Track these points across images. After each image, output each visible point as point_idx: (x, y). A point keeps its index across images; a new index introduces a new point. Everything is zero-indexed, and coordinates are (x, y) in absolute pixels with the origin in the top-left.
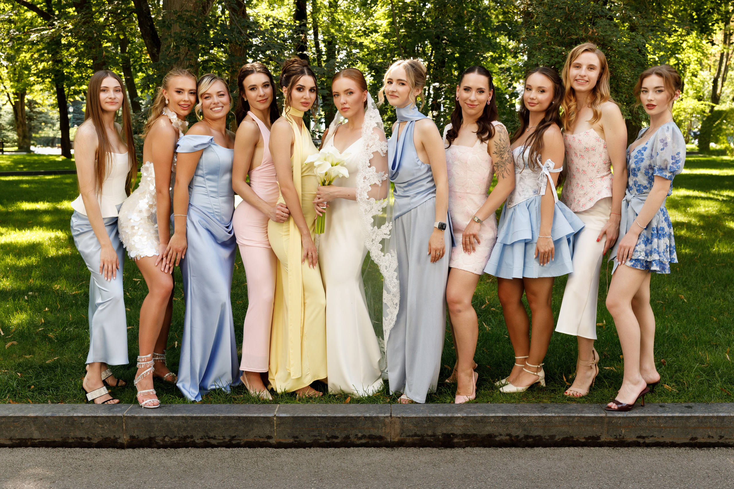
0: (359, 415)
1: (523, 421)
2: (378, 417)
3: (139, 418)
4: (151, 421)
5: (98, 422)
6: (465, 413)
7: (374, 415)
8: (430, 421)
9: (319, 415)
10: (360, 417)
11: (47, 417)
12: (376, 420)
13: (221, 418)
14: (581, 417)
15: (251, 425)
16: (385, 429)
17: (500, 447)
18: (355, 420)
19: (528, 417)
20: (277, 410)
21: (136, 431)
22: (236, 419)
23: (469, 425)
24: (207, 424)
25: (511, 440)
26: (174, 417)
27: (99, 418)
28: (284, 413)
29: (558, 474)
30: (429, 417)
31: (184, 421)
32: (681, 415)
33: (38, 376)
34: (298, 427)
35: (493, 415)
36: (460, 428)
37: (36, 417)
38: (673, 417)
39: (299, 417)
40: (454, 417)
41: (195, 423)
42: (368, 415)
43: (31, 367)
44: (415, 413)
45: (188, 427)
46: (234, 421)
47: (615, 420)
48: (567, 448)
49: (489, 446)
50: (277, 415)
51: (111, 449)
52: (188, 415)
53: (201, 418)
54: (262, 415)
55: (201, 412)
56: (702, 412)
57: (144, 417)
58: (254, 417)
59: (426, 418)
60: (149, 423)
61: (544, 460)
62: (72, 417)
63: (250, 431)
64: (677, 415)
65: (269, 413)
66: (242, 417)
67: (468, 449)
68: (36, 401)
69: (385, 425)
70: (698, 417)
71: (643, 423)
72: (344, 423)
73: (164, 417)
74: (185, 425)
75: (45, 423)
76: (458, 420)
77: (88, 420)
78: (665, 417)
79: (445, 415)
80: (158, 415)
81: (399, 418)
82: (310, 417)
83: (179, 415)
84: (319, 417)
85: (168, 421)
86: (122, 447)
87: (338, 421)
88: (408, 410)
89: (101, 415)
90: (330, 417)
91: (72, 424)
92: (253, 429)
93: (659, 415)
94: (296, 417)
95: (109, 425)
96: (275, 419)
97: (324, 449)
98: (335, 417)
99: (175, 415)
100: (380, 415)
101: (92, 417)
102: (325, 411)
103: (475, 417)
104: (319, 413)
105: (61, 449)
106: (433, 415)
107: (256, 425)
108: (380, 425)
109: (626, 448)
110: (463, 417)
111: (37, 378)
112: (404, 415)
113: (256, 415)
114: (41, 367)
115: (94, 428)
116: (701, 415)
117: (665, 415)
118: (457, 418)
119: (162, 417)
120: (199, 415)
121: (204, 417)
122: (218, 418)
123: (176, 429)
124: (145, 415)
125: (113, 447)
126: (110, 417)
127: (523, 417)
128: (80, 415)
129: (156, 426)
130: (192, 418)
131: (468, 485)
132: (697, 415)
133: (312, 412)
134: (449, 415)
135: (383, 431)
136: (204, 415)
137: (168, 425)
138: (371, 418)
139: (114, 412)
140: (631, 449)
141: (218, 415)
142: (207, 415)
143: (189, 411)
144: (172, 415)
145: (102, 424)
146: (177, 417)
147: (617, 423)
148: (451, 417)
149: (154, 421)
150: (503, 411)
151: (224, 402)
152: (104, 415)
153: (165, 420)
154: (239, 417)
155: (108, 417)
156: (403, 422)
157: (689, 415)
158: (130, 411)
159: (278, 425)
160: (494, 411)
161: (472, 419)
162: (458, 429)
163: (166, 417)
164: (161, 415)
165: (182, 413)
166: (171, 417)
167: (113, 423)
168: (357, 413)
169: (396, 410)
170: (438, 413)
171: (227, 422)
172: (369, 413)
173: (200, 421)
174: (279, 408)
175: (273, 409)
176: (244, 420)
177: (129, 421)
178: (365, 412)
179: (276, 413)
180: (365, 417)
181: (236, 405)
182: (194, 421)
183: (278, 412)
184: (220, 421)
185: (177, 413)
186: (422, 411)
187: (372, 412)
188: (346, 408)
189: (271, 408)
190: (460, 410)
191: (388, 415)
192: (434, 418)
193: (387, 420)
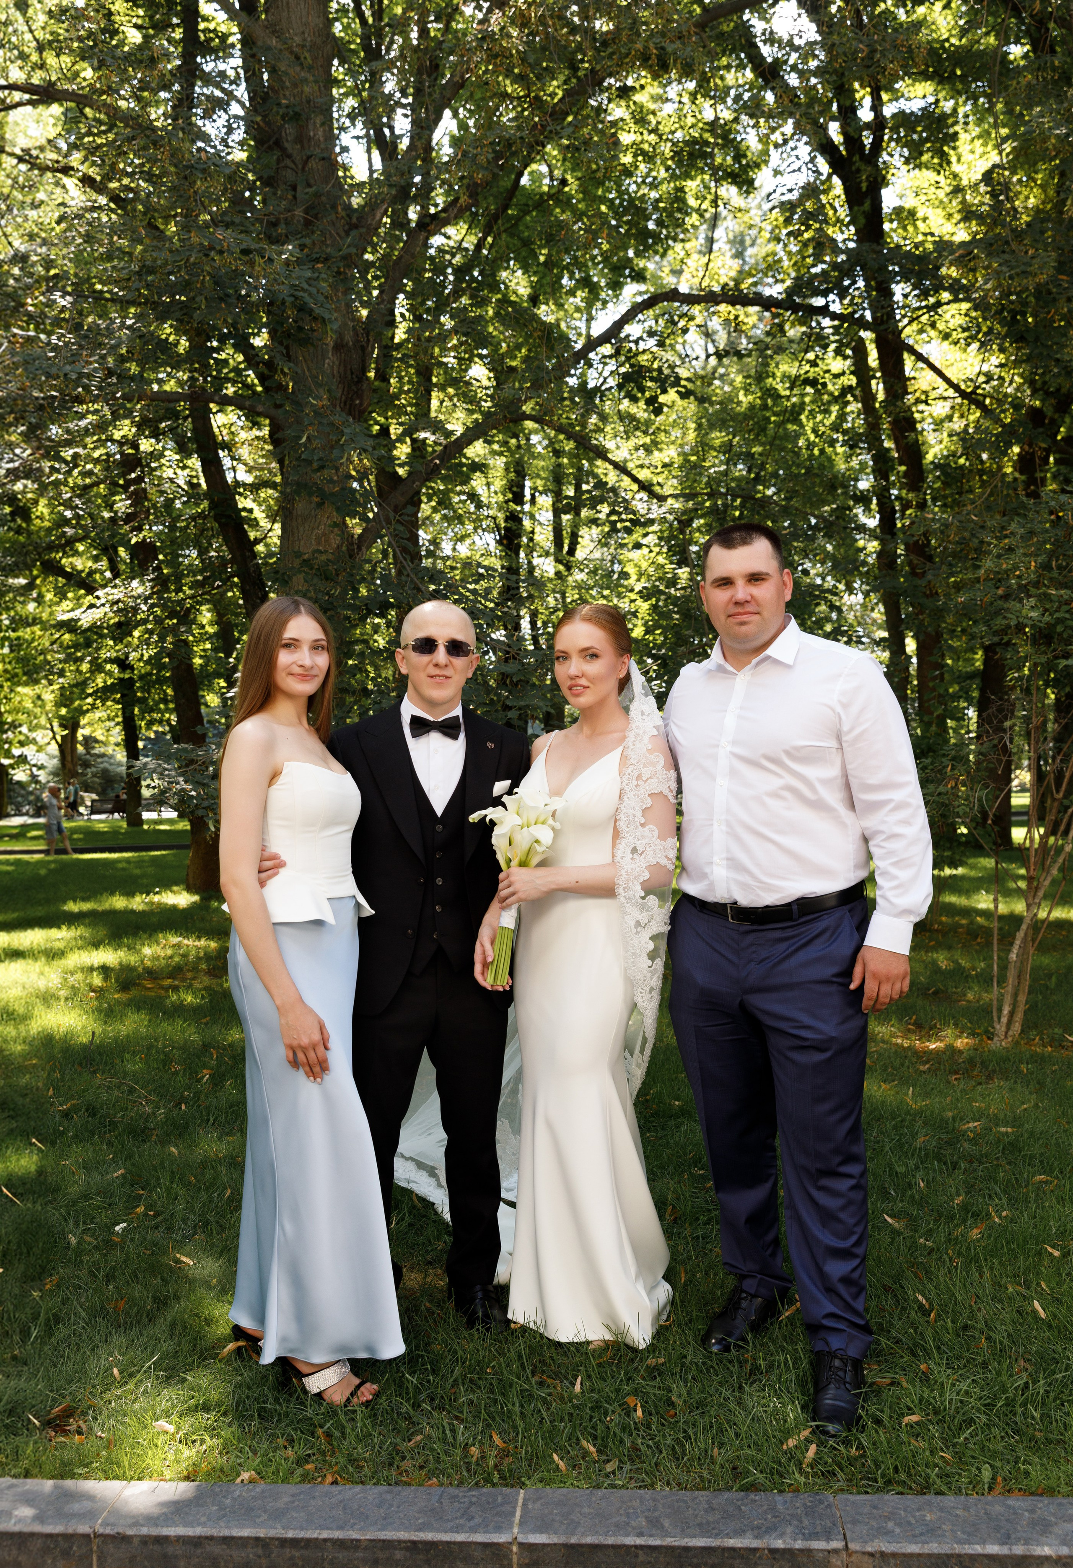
0: (755, 1544)
2: (808, 1552)
3: (136, 1541)
4: (170, 1550)
6: (1064, 1543)
7: (799, 1544)
9: (639, 1541)
10: (755, 1550)
12: (805, 1560)
13: (364, 1544)
20: (518, 1513)
22: (407, 1549)
24: (323, 1560)
26: (232, 1538)
28: (540, 1530)
30: (959, 1556)
31: (260, 1552)
39: (581, 1546)
40: (1032, 1557)
41: (292, 1558)
42: (779, 1544)
44: (914, 1538)
50: (521, 1539)
52: (272, 1533)
53: (308, 1543)
54: (479, 1538)
55: (310, 1521)
57: (149, 1536)
58: (455, 1543)
59: (949, 1556)
60: (165, 1556)
65: (498, 1529)
66: (420, 1542)
73: (207, 1538)
74: (264, 1562)
79: (1005, 1550)
80: (190, 1531)
81: (871, 1555)
82: (614, 1547)
83: (246, 1533)
84: (641, 1547)
85: (217, 1550)
87: (695, 1561)
88: (890, 1525)
90: (672, 1549)
94: (572, 1547)
95: (54, 1559)
96: (515, 1549)
98: (687, 1549)
99: (236, 1532)
100: (815, 1544)
102: (655, 1524)
104: (640, 1535)
106: (969, 1549)
107: (460, 1565)
110: (1060, 1558)
112: (885, 1547)
113: (460, 1538)
118: (1043, 1559)
119: (200, 1537)
120: (301, 1534)
121: (317, 1539)
122: (355, 1544)
124: (154, 1533)
126: (58, 1535)
129: (182, 1563)
130: (284, 1542)
133: (619, 1528)
134: (1019, 1550)
136: (315, 1535)
137: (215, 1561)
138: (789, 1553)
139: (68, 1521)
141: (355, 1535)
142: (325, 1535)
143: (277, 1516)
144: (226, 1533)
146: (241, 1538)
148: (1024, 1558)
149: (179, 1550)
153: (208, 1548)
154: (414, 1543)
155: (50, 1536)
163: (211, 1538)
164: (199, 1531)
165: (254, 1525)
166: (225, 1539)
167: (66, 1554)
168: (748, 1534)
169: (855, 1522)
170: (983, 1542)
171: (380, 1555)
172: (782, 1535)
173: (303, 1552)
174: (524, 1505)
175: (507, 1508)
176: (428, 1551)
177: (110, 1548)
178: (771, 1530)
179: (516, 1530)
180: (773, 1551)
181: (407, 1492)
182: (288, 1552)
183: (521, 1524)
184: (360, 1554)
185: (243, 1527)
186: (932, 1532)
187: (789, 1530)
188: (711, 1509)
189: (502, 1505)
190: (1043, 1528)
191: (838, 1544)
192: (974, 1558)
193: (836, 1562)
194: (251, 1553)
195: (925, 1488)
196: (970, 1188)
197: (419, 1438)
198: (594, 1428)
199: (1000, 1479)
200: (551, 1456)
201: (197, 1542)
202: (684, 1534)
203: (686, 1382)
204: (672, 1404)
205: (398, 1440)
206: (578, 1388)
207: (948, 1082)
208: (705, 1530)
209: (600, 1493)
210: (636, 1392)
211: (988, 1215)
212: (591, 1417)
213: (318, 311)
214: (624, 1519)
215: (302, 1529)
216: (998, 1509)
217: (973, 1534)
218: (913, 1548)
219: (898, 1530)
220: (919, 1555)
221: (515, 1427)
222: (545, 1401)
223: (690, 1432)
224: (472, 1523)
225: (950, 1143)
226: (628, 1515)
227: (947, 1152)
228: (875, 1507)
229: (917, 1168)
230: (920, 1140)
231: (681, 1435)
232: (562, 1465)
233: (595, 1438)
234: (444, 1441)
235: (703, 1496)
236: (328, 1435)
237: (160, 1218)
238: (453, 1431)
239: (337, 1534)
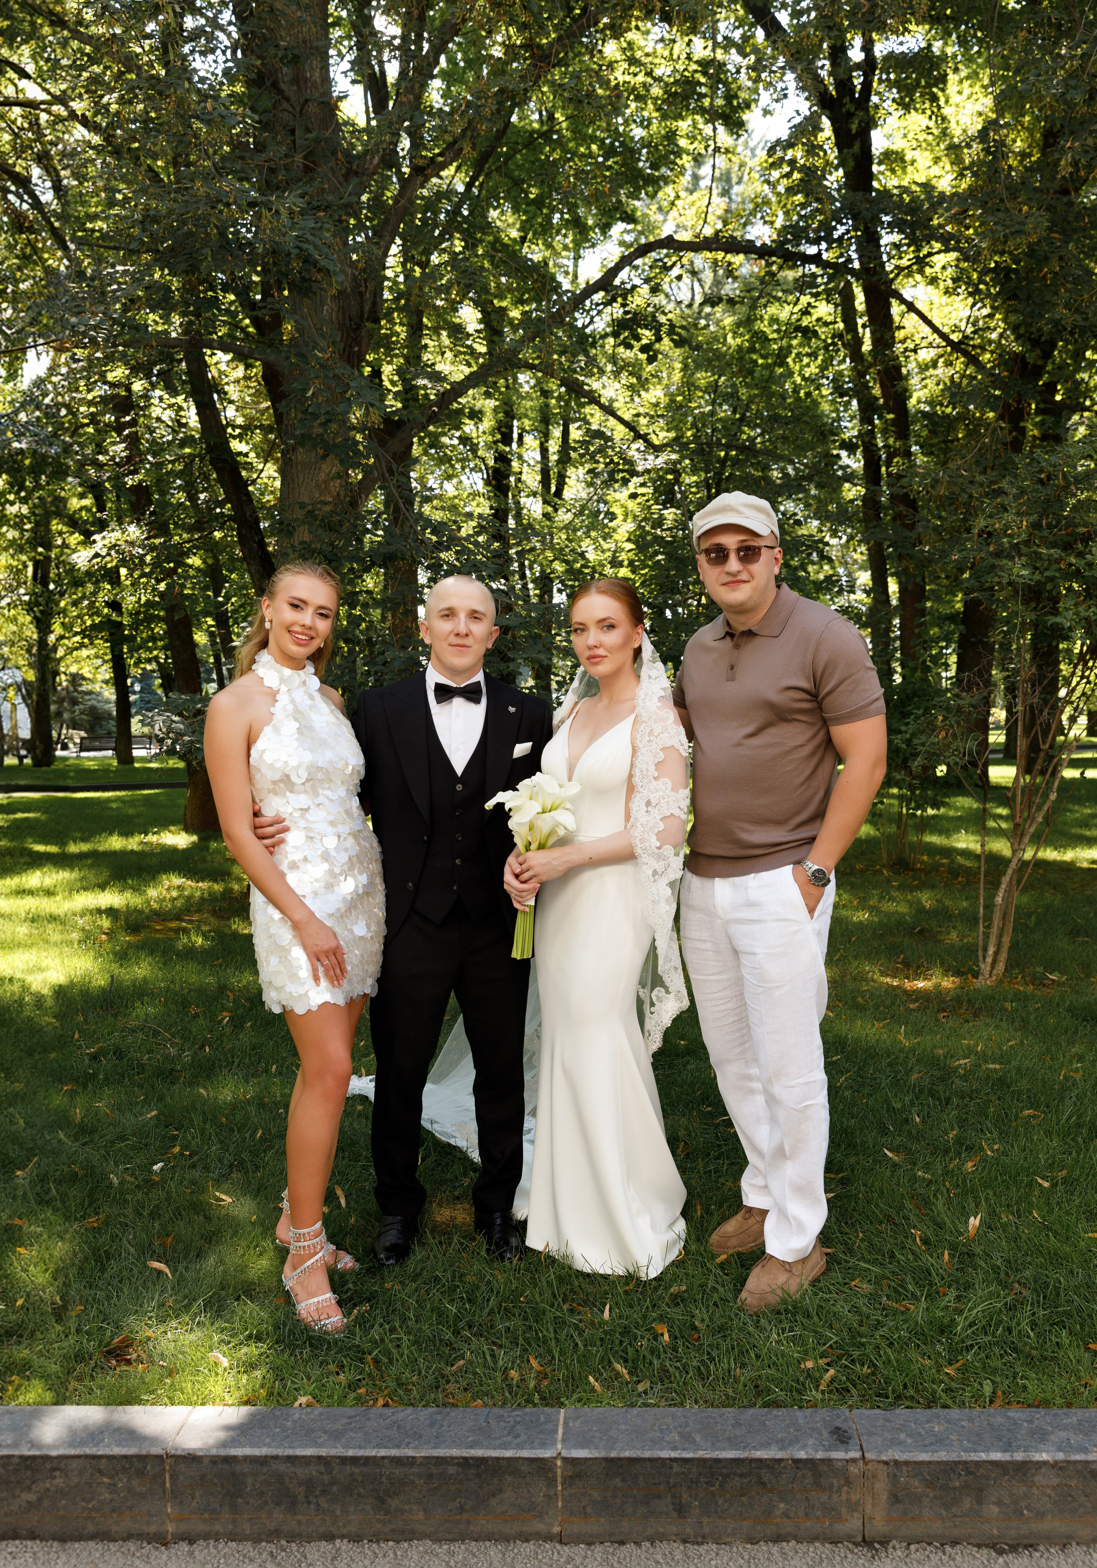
0: (780, 1455)
2: (828, 1461)
3: (206, 1461)
4: (238, 1468)
5: (100, 1471)
6: (1060, 1449)
7: (820, 1455)
8: (969, 1473)
9: (674, 1454)
10: (780, 1460)
12: (825, 1469)
13: (419, 1461)
15: (496, 1480)
16: (848, 1493)
18: (768, 1467)
20: (560, 1431)
21: (198, 1493)
22: (459, 1464)
23: (1073, 1482)
24: (381, 1475)
26: (296, 1457)
27: (104, 1461)
28: (581, 1446)
30: (966, 1462)
31: (322, 1469)
34: (620, 1484)
36: (1049, 1491)
39: (621, 1459)
40: (1031, 1462)
41: (352, 1475)
42: (802, 1455)
44: (924, 1448)
45: (332, 1483)
46: (451, 1470)
50: (565, 1454)
51: (133, 1544)
52: (333, 1452)
53: (367, 1460)
54: (526, 1453)
55: (368, 1441)
57: (219, 1457)
58: (503, 1459)
59: (956, 1463)
60: (234, 1474)
63: (494, 1495)
65: (543, 1445)
66: (472, 1458)
69: (848, 1482)
72: (741, 1476)
73: (272, 1457)
74: (326, 1478)
76: (1043, 1470)
77: (75, 1464)
79: (1006, 1456)
80: (256, 1451)
81: (886, 1463)
82: (650, 1460)
83: (309, 1452)
84: (675, 1460)
85: (282, 1468)
86: (161, 1536)
87: (724, 1471)
88: (902, 1436)
89: (108, 1452)
90: (704, 1461)
92: (500, 1491)
94: (612, 1460)
95: (129, 1478)
96: (559, 1463)
97: (689, 1546)
98: (717, 1461)
99: (299, 1452)
100: (834, 1454)
101: (87, 1457)
102: (687, 1439)
103: (1087, 1462)
104: (674, 1449)
106: (974, 1457)
107: (509, 1478)
108: (835, 1481)
110: (1056, 1463)
112: (898, 1455)
113: (508, 1454)
115: (90, 1485)
118: (1040, 1464)
119: (266, 1457)
120: (361, 1453)
121: (375, 1457)
122: (410, 1461)
123: (302, 1490)
124: (223, 1452)
125: (139, 1535)
126: (132, 1456)
129: (249, 1480)
130: (344, 1460)
133: (655, 1443)
134: (1019, 1456)
135: (844, 1497)
136: (373, 1454)
137: (280, 1478)
138: (810, 1463)
141: (410, 1453)
142: (383, 1453)
143: (336, 1436)
144: (290, 1452)
145: (111, 1477)
146: (304, 1457)
148: (1024, 1463)
149: (246, 1468)
152: (116, 1452)
153: (274, 1467)
154: (465, 1459)
155: (125, 1457)
156: (895, 1476)
159: (569, 1480)
161: (1079, 1467)
163: (276, 1458)
164: (264, 1451)
165: (317, 1445)
166: (289, 1458)
167: (141, 1473)
168: (773, 1446)
169: (870, 1434)
170: (987, 1450)
171: (434, 1470)
172: (804, 1447)
173: (363, 1468)
174: (566, 1423)
175: (550, 1426)
176: (478, 1466)
177: (182, 1467)
178: (794, 1442)
179: (559, 1446)
180: (797, 1461)
181: (455, 1413)
182: (348, 1469)
183: (564, 1440)
184: (416, 1470)
185: (305, 1446)
186: (940, 1441)
187: (811, 1442)
188: (738, 1424)
189: (545, 1423)
190: (1041, 1436)
191: (855, 1454)
192: (979, 1464)
193: (853, 1469)
194: (313, 1471)
195: (931, 1402)
196: (962, 1123)
197: (462, 1362)
198: (625, 1351)
199: (999, 1393)
200: (587, 1378)
201: (263, 1461)
202: (714, 1447)
203: (708, 1307)
204: (695, 1328)
205: (443, 1365)
206: (606, 1314)
207: (937, 1020)
208: (733, 1443)
209: (635, 1411)
210: (661, 1319)
211: (981, 1149)
212: (621, 1342)
213: (323, 263)
214: (658, 1434)
215: (361, 1448)
216: (1000, 1420)
217: (977, 1444)
218: (924, 1457)
219: (909, 1441)
220: (930, 1462)
221: (550, 1351)
222: (577, 1327)
223: (714, 1354)
224: (518, 1441)
225: (942, 1080)
226: (662, 1431)
227: (941, 1088)
228: (888, 1420)
229: (912, 1103)
230: (914, 1077)
231: (706, 1357)
232: (597, 1385)
233: (626, 1361)
234: (485, 1365)
235: (730, 1412)
236: (376, 1361)
237: (196, 1158)
238: (493, 1356)
239: (394, 1452)
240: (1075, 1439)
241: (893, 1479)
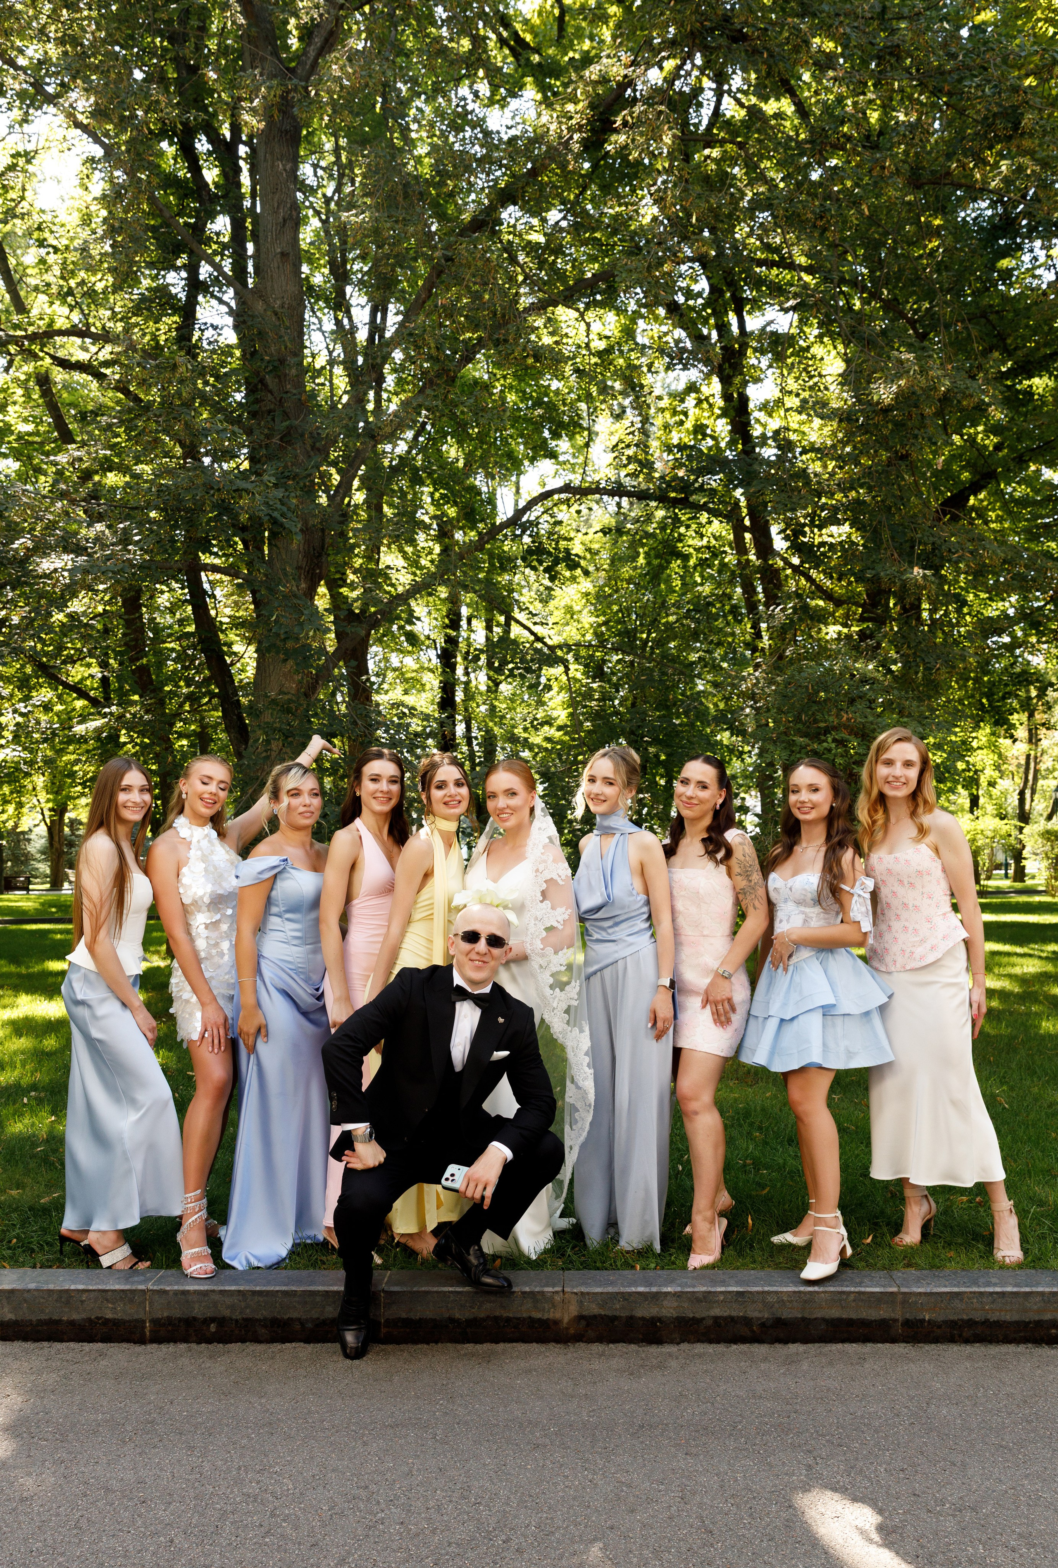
1: (769, 1299)
2: (542, 1293)
3: (171, 1293)
4: (190, 1298)
5: (106, 1299)
6: (679, 1288)
7: (537, 1289)
8: (625, 1299)
9: (450, 1289)
11: (29, 1291)
12: (540, 1297)
13: (298, 1292)
14: (859, 1293)
16: (554, 1312)
17: (735, 1343)
19: (776, 1292)
20: (386, 1279)
22: (322, 1295)
23: (686, 1305)
25: (753, 1331)
26: (226, 1291)
27: (110, 1293)
28: (397, 1285)
29: (828, 1390)
30: (623, 1293)
31: (241, 1298)
32: (1015, 1290)
33: (24, 1223)
34: (419, 1308)
35: (723, 1289)
36: (671, 1309)
37: (12, 1291)
38: (1003, 1294)
39: (419, 1292)
40: (661, 1292)
41: (258, 1301)
42: (527, 1289)
43: (15, 1210)
44: (601, 1286)
45: (246, 1307)
46: (318, 1299)
47: (913, 1299)
48: (840, 1346)
49: (718, 1342)
50: (386, 1288)
51: (125, 1345)
52: (247, 1288)
53: (268, 1292)
55: (269, 1283)
56: (1048, 1285)
57: (179, 1291)
59: (617, 1293)
60: (187, 1301)
61: (805, 1366)
62: (67, 1291)
64: (1009, 1289)
66: (330, 1291)
67: (685, 1346)
68: (15, 1263)
69: (553, 1306)
70: (1042, 1294)
71: (957, 1303)
72: (490, 1302)
73: (211, 1291)
74: (243, 1304)
75: (25, 1301)
76: (668, 1298)
77: (92, 1295)
78: (991, 1293)
79: (647, 1290)
80: (202, 1288)
81: (576, 1293)
83: (233, 1288)
84: (451, 1292)
85: (216, 1297)
86: (142, 1341)
88: (589, 1282)
89: (112, 1287)
91: (68, 1302)
93: (982, 1290)
94: (414, 1292)
95: (125, 1304)
96: (382, 1294)
97: (459, 1346)
99: (227, 1288)
100: (546, 1289)
101: (99, 1290)
103: (693, 1292)
104: (452, 1286)
105: (45, 1344)
106: (628, 1290)
108: (546, 1305)
109: (933, 1346)
110: (676, 1292)
111: (23, 1226)
112: (584, 1289)
114: (31, 1209)
115: (100, 1308)
116: (1047, 1290)
117: (991, 1289)
118: (667, 1294)
119: (207, 1290)
120: (264, 1288)
121: (272, 1291)
122: (295, 1293)
123: (228, 1311)
124: (181, 1288)
125: (128, 1341)
126: (127, 1290)
127: (769, 1293)
128: (81, 1287)
129: (197, 1305)
130: (254, 1293)
131: (686, 1408)
132: (1040, 1289)
133: (440, 1284)
134: (654, 1289)
135: (551, 1312)
136: (272, 1289)
137: (215, 1304)
138: (532, 1293)
139: (133, 1283)
140: (942, 1347)
141: (293, 1288)
142: (277, 1288)
144: (222, 1288)
145: (113, 1303)
146: (230, 1290)
147: (916, 1303)
148: (657, 1293)
149: (195, 1298)
150: (739, 1283)
151: (306, 1267)
152: (117, 1287)
153: (210, 1295)
155: (123, 1290)
156: (581, 1301)
157: (1028, 1289)
158: (159, 1281)
159: (388, 1305)
160: (723, 1283)
161: (689, 1295)
162: (668, 1310)
163: (213, 1291)
164: (206, 1288)
165: (238, 1284)
166: (221, 1291)
167: (131, 1301)
169: (570, 1281)
170: (637, 1287)
171: (308, 1299)
172: (529, 1285)
173: (265, 1298)
174: (390, 1276)
175: (380, 1278)
177: (156, 1297)
178: (523, 1284)
179: (383, 1285)
180: (524, 1293)
183: (387, 1283)
186: (612, 1284)
190: (671, 1282)
191: (559, 1289)
192: (630, 1294)
193: (557, 1298)
194: (234, 1298)
201: (205, 1293)
209: (433, 1272)
214: (444, 1281)
217: (632, 1285)
218: (601, 1290)
219: (593, 1284)
220: (601, 1293)
226: (447, 1279)
228: (584, 1275)
239: (284, 1288)
240: (689, 1282)
241: (581, 1303)
